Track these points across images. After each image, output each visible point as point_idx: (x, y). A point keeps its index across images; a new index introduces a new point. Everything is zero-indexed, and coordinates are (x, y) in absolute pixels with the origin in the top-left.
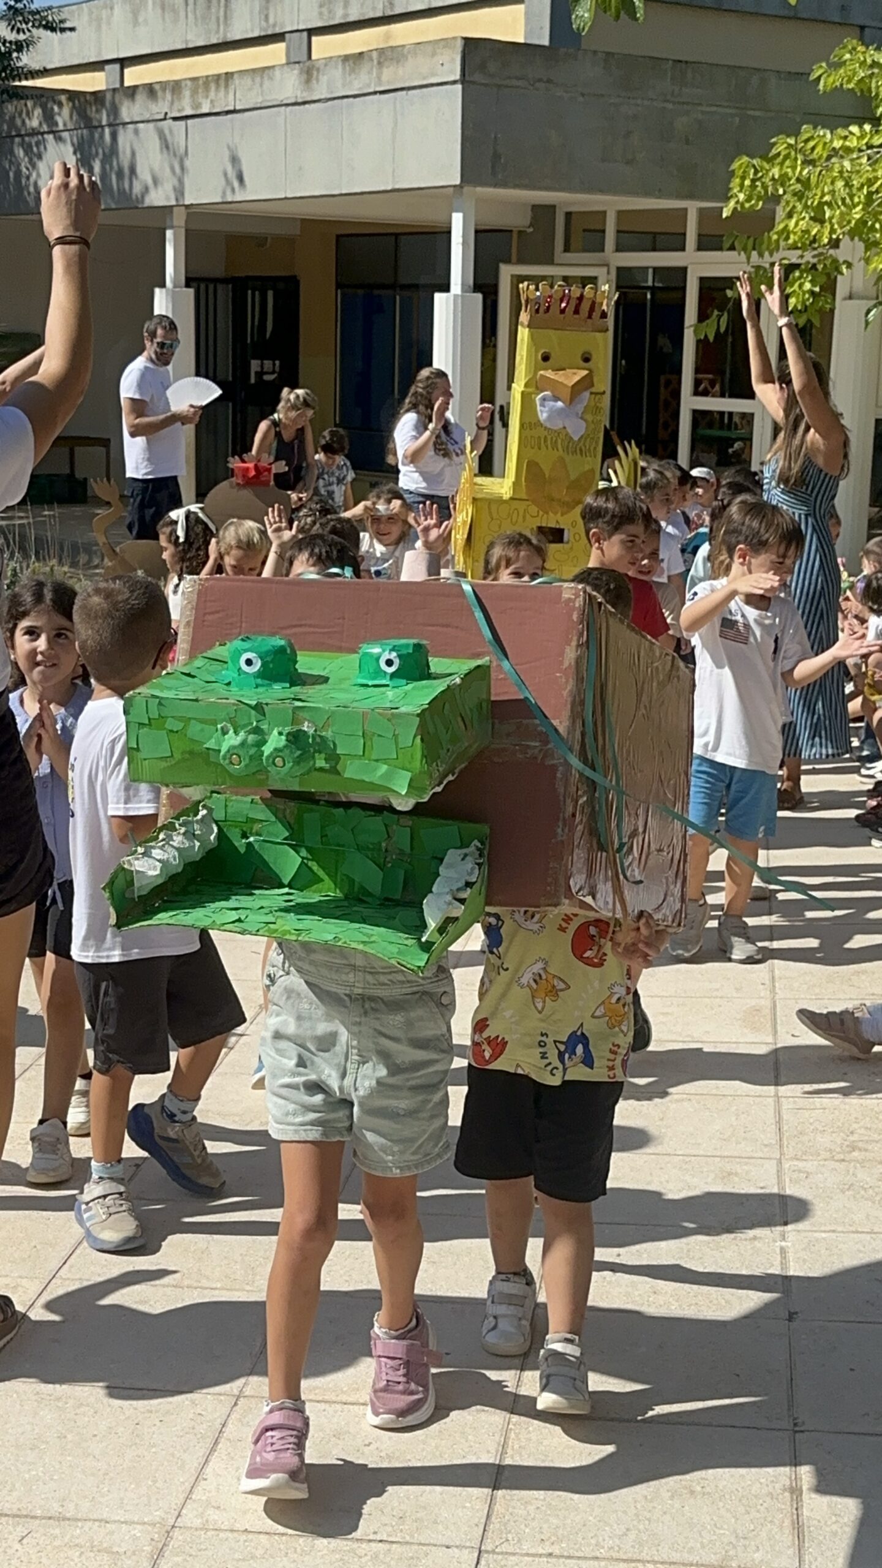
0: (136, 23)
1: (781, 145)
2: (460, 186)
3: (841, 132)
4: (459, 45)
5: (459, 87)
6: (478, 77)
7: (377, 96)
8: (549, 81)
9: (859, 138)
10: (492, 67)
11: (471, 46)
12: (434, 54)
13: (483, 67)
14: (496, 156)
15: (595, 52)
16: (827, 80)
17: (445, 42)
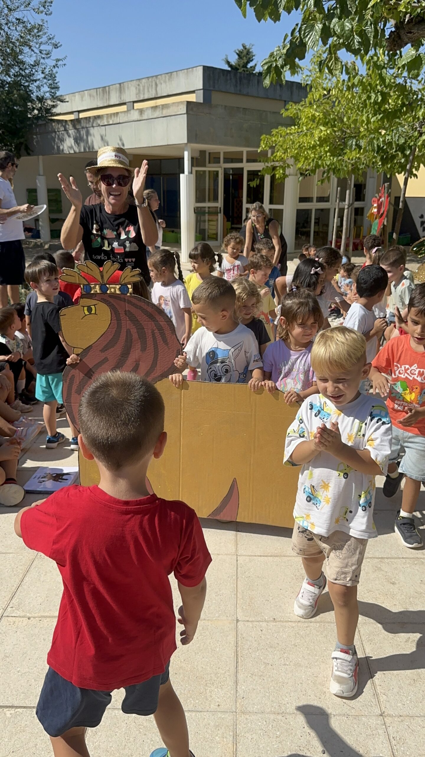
0: (82, 100)
1: (274, 132)
2: (186, 144)
3: (289, 128)
4: (185, 103)
5: (186, 115)
6: (191, 112)
7: (162, 118)
8: (210, 114)
9: (295, 130)
10: (195, 109)
11: (189, 103)
12: (178, 106)
13: (192, 109)
14: (196, 135)
15: (222, 106)
16: (285, 114)
17: (182, 102)
